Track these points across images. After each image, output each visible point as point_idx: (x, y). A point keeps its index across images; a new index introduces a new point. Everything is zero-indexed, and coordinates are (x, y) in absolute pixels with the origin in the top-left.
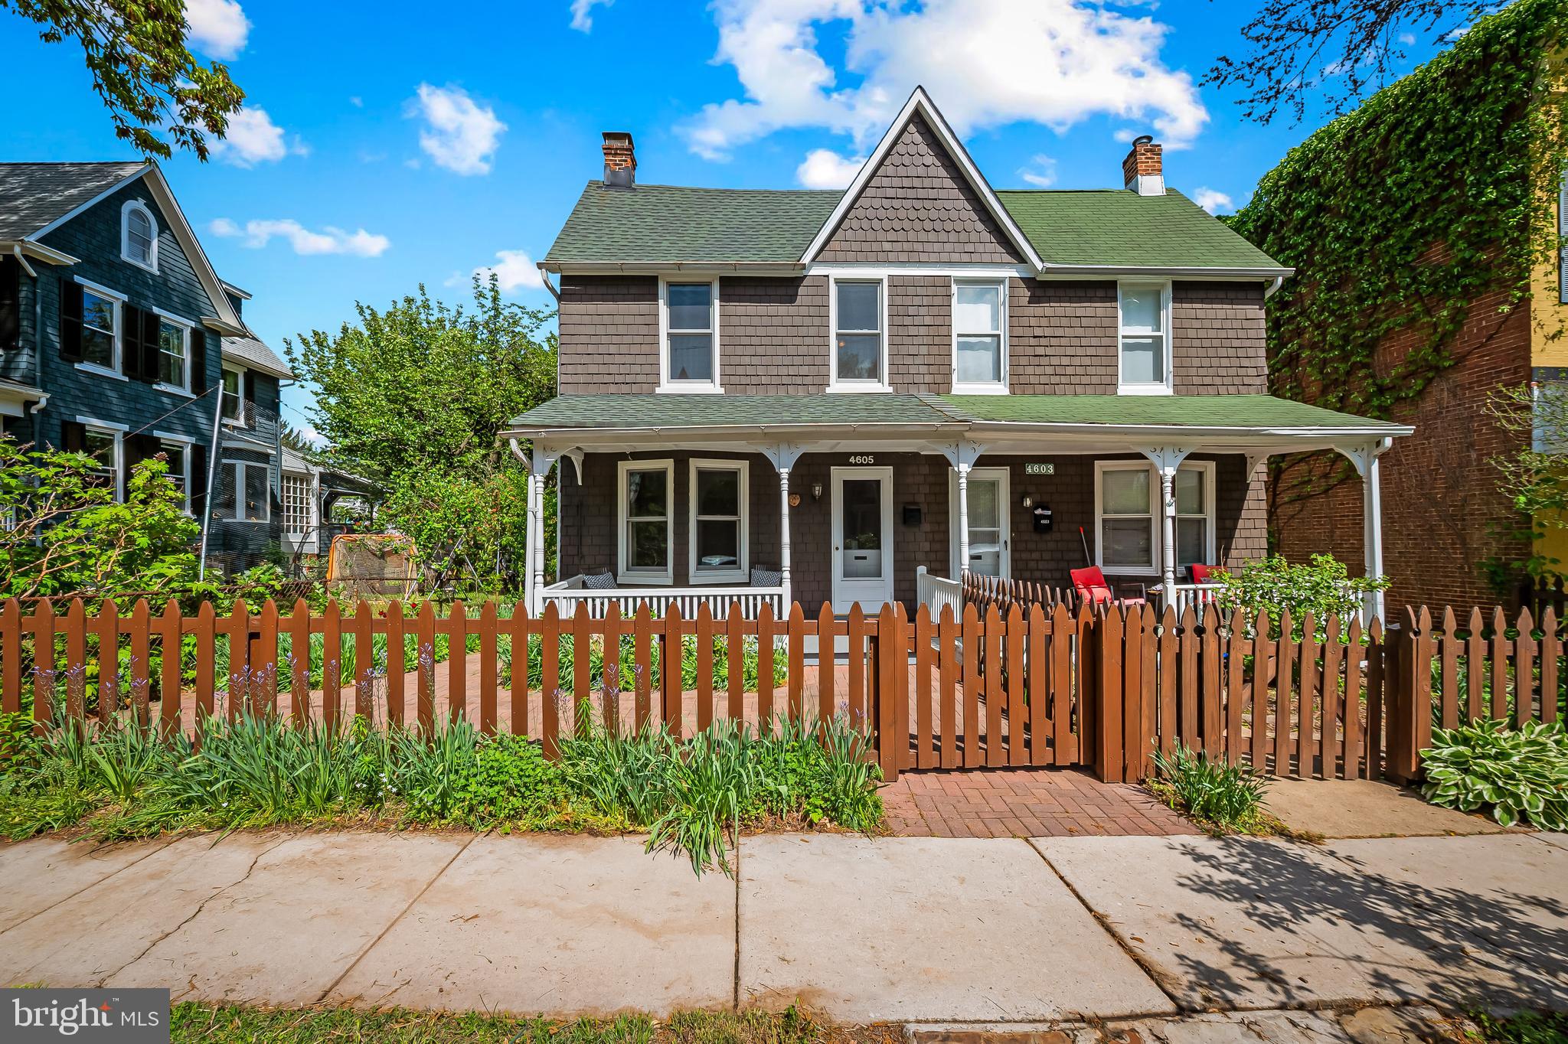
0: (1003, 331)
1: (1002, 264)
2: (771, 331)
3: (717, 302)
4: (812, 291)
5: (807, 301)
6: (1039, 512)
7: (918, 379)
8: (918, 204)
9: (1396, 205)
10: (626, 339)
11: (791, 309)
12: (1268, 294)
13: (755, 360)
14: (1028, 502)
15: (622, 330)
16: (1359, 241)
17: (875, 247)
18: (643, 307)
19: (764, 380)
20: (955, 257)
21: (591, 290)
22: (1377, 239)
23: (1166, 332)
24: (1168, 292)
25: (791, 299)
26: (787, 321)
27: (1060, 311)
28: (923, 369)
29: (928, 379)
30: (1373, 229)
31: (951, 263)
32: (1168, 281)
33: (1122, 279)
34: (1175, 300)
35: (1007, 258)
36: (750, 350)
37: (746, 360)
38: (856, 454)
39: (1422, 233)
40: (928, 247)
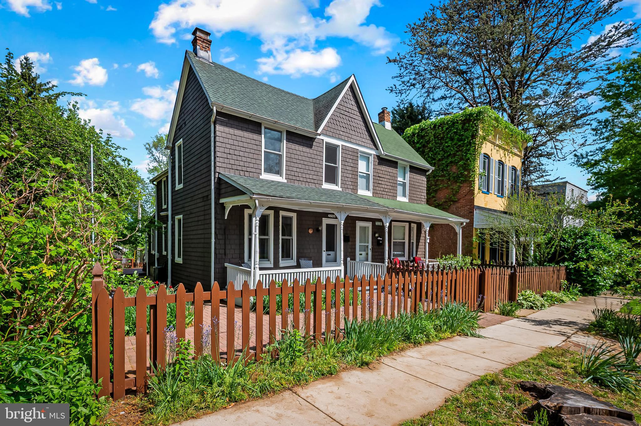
0: (371, 173)
1: (372, 149)
2: (304, 158)
3: (285, 141)
4: (318, 145)
5: (316, 148)
6: (379, 238)
7: (349, 187)
8: (350, 119)
9: (445, 152)
10: (248, 150)
11: (311, 151)
12: (427, 174)
13: (298, 170)
14: (377, 235)
15: (246, 145)
16: (434, 159)
17: (338, 132)
18: (255, 136)
19: (301, 179)
20: (360, 143)
21: (231, 122)
22: (439, 160)
23: (407, 181)
24: (408, 169)
25: (310, 146)
26: (309, 155)
27: (385, 169)
28: (350, 183)
29: (351, 187)
30: (439, 157)
31: (359, 145)
32: (408, 164)
33: (399, 162)
34: (410, 171)
35: (374, 147)
36: (296, 165)
37: (295, 169)
38: (330, 214)
39: (451, 162)
40: (353, 137)
